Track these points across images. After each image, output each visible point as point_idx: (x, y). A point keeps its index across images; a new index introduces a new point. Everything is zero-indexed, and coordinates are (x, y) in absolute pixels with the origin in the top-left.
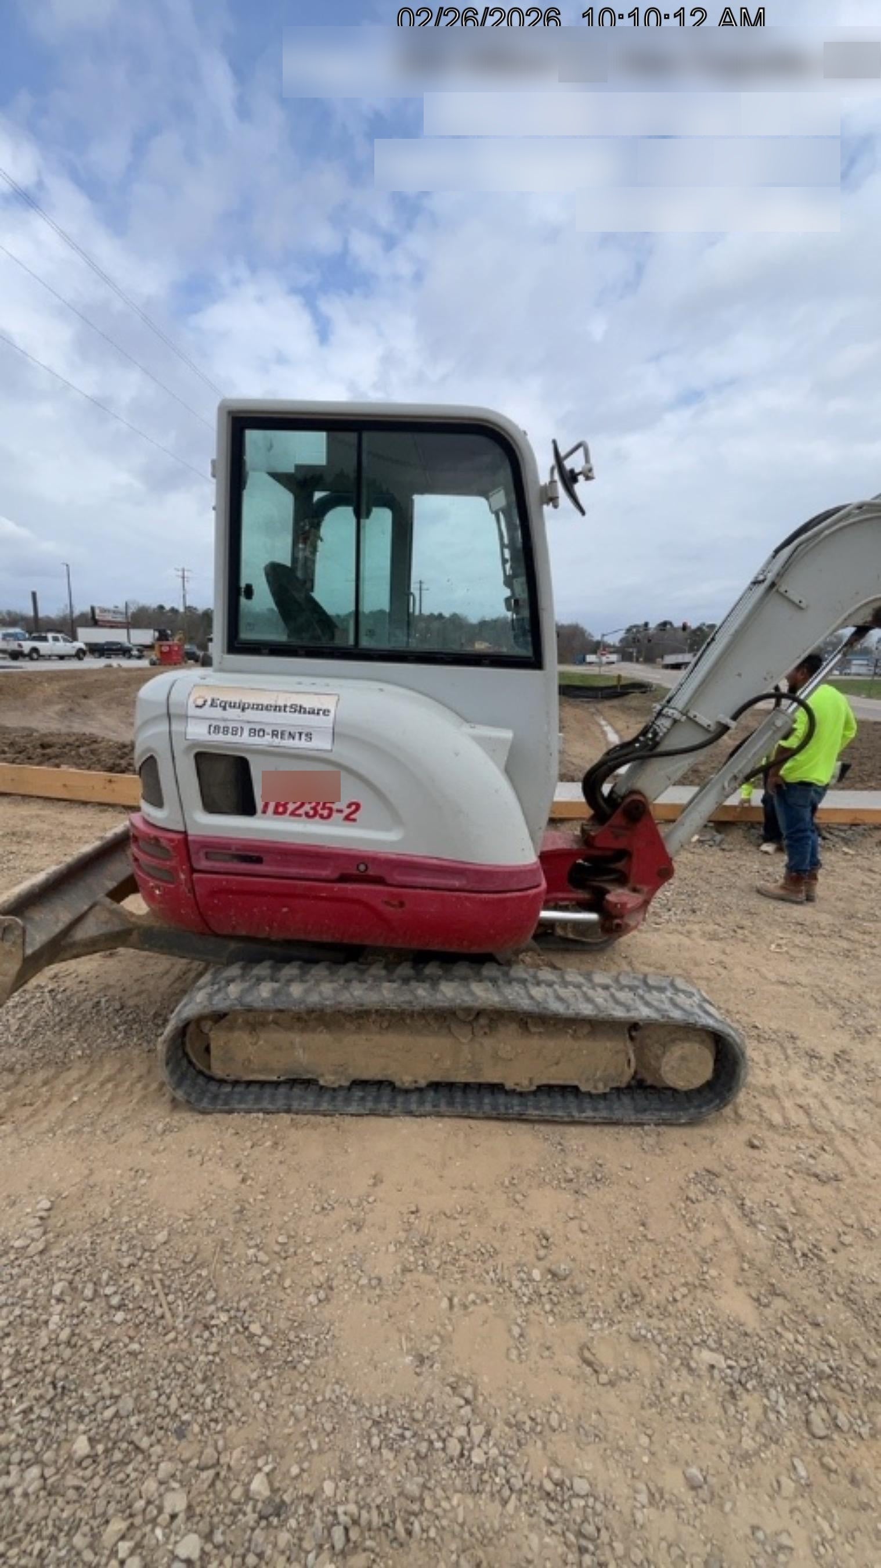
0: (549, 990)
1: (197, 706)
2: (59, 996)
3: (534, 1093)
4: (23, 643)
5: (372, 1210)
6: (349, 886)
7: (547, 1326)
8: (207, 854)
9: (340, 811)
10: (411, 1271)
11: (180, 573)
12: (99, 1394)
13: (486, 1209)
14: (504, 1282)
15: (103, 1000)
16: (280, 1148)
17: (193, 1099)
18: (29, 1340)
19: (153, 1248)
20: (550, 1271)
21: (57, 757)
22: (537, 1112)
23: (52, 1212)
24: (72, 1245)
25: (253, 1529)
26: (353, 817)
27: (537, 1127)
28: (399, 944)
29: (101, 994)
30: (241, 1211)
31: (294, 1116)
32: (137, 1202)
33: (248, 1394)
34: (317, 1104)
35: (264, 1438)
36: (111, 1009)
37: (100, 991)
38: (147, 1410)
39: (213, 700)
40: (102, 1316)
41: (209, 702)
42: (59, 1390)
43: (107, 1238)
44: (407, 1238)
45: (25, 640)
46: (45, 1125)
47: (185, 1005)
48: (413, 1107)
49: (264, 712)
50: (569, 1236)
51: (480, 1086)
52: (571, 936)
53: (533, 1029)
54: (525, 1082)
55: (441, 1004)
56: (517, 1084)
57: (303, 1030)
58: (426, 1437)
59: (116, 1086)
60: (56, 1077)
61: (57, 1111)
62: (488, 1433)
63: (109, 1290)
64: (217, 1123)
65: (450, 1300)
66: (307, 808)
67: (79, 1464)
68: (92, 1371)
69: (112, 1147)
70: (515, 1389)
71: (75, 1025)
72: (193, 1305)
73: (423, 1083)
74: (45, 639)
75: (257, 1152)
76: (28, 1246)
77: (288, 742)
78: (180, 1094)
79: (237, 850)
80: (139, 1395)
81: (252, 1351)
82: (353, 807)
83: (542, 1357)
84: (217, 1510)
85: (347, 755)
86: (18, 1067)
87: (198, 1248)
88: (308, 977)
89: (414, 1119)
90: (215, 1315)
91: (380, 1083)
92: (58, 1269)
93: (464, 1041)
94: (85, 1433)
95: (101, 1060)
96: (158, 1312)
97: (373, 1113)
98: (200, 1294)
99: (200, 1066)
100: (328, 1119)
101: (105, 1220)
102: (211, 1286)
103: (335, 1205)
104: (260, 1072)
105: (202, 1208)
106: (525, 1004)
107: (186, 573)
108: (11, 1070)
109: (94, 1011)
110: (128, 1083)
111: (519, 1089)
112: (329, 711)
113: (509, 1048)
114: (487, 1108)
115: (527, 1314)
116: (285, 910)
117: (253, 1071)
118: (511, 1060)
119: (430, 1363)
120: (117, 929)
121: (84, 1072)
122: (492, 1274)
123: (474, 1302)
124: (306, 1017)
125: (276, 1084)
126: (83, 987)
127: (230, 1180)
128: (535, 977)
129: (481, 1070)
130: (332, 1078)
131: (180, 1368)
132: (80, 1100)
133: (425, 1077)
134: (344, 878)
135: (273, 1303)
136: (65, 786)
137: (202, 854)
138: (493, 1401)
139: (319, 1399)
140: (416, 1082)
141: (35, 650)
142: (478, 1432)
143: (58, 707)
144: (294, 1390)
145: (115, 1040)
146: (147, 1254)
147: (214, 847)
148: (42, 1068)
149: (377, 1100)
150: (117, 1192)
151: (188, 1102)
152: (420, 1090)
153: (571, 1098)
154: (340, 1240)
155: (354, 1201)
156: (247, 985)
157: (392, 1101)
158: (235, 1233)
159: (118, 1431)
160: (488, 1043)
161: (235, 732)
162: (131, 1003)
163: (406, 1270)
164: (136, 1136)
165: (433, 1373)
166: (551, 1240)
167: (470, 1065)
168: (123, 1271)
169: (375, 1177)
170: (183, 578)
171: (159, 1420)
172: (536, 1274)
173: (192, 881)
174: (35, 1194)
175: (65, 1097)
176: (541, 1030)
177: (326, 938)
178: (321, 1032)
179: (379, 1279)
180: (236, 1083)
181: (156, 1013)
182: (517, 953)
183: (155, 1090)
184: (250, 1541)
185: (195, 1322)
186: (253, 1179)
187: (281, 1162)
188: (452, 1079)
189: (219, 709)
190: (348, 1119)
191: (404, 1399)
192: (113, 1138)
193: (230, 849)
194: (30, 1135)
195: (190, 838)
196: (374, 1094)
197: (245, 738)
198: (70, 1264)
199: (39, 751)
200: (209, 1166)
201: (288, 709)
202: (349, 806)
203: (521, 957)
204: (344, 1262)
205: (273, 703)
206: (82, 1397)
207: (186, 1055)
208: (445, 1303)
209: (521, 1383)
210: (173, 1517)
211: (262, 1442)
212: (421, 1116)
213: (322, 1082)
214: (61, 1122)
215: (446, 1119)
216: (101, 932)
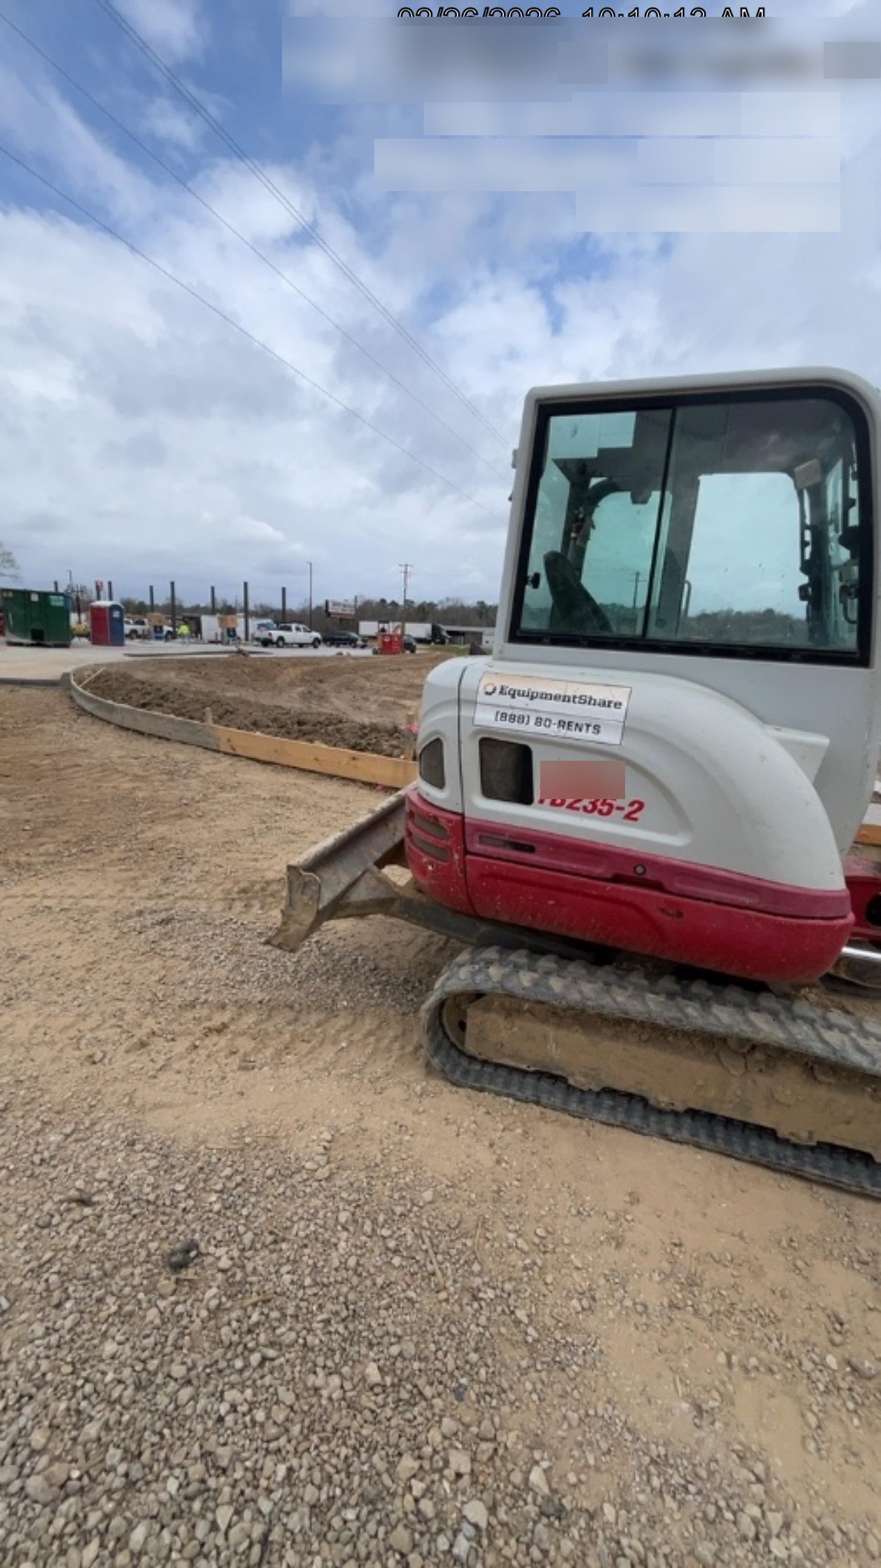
0: (845, 1038)
1: (487, 693)
2: (324, 948)
3: (812, 1149)
4: (273, 632)
5: (630, 1229)
6: (624, 888)
7: (852, 1429)
8: (481, 837)
9: (621, 809)
10: (679, 1308)
11: (403, 569)
12: (384, 1328)
13: (761, 1266)
14: (791, 1357)
15: (360, 958)
16: (531, 1138)
17: (447, 1068)
18: (324, 1257)
19: (421, 1204)
20: (849, 1363)
21: (310, 733)
22: (817, 1172)
23: (333, 1144)
24: (352, 1180)
25: (535, 1523)
26: (635, 816)
27: (815, 1188)
28: (668, 956)
29: (357, 953)
30: (499, 1191)
31: (544, 1110)
32: (404, 1156)
33: (519, 1379)
34: (565, 1102)
35: (539, 1432)
36: (367, 968)
37: (356, 949)
38: (426, 1359)
39: (502, 688)
40: (380, 1254)
41: (498, 690)
42: (351, 1312)
43: (379, 1182)
44: (672, 1271)
45: (274, 629)
46: (321, 1064)
47: (448, 979)
48: (669, 1130)
49: (553, 701)
50: (870, 1329)
51: (745, 1125)
52: (843, 975)
53: (821, 1077)
54: (804, 1135)
55: (715, 1029)
56: (793, 1134)
57: (558, 1026)
58: (713, 1500)
59: (378, 1041)
60: (327, 1020)
61: (328, 1054)
62: (787, 1526)
63: (385, 1232)
64: (469, 1098)
65: (728, 1356)
66: (586, 802)
67: (372, 1389)
68: (376, 1304)
69: (378, 1098)
70: (816, 1487)
71: (339, 977)
72: (460, 1271)
73: (680, 1107)
74: (289, 629)
75: (508, 1137)
76: (316, 1170)
77: (574, 734)
78: (436, 1062)
79: (510, 836)
80: (418, 1342)
81: (520, 1337)
82: (636, 806)
83: (847, 1462)
84: (498, 1487)
85: (638, 751)
86: (296, 1006)
87: (461, 1216)
88: (565, 973)
89: (669, 1143)
90: (483, 1289)
91: (630, 1096)
92: (342, 1198)
93: (734, 1072)
94: (374, 1361)
95: (362, 1014)
96: (430, 1267)
97: (623, 1126)
98: (466, 1262)
99: (453, 1039)
100: (577, 1121)
101: (377, 1165)
102: (476, 1258)
103: (592, 1213)
104: (511, 1057)
105: (462, 1178)
106: (818, 1048)
107: (409, 569)
108: (291, 1007)
109: (353, 967)
110: (386, 1041)
111: (793, 1140)
112: (620, 704)
113: (788, 1092)
114: (754, 1152)
115: (825, 1405)
116: (551, 902)
117: (504, 1055)
118: (789, 1106)
119: (711, 1419)
120: (383, 896)
121: (349, 1022)
122: (776, 1343)
123: (756, 1368)
124: (562, 1014)
125: (525, 1073)
126: (342, 943)
127: (487, 1159)
128: (824, 1018)
129: (750, 1109)
130: (582, 1080)
131: (454, 1330)
132: (348, 1046)
133: (683, 1101)
134: (617, 879)
135: (536, 1295)
136: (316, 759)
137: (476, 838)
138: (790, 1490)
139: (591, 1412)
140: (673, 1104)
141: (281, 638)
142: (775, 1520)
143: (300, 689)
144: (564, 1395)
145: (372, 997)
146: (415, 1209)
147: (489, 832)
148: (316, 1010)
149: (629, 1113)
150: (385, 1141)
151: (443, 1071)
152: (676, 1114)
153: (859, 1166)
154: (599, 1251)
155: (611, 1215)
156: (507, 970)
157: (645, 1118)
158: (494, 1213)
159: (403, 1371)
160: (764, 1081)
161: (521, 719)
162: (383, 965)
163: (673, 1306)
164: (397, 1092)
165: (715, 1432)
166: (846, 1326)
167: (737, 1100)
168: (396, 1218)
169: (630, 1194)
170: (406, 572)
171: (438, 1374)
172: (831, 1361)
173: (464, 862)
174: (318, 1124)
175: (335, 1042)
176: (832, 1080)
177: (588, 937)
178: (577, 1031)
179: (646, 1307)
180: (485, 1063)
181: (405, 979)
182: (798, 987)
183: (411, 1053)
184: (533, 1532)
185: (464, 1289)
186: (507, 1163)
187: (533, 1153)
188: (714, 1111)
189: (508, 697)
190: (598, 1126)
191: (685, 1448)
192: (379, 1090)
193: (503, 835)
194: (310, 1069)
195: (466, 820)
196: (625, 1106)
197: (530, 728)
198: (351, 1198)
199: (296, 727)
200: (466, 1138)
201: (577, 700)
202: (632, 804)
203: (802, 992)
204: (605, 1276)
205: (562, 693)
206: (370, 1326)
207: (442, 1025)
208: (721, 1358)
209: (823, 1482)
210: (459, 1476)
211: (537, 1435)
212: (677, 1142)
213: (571, 1081)
214: (334, 1063)
215: (706, 1153)
216: (371, 897)
